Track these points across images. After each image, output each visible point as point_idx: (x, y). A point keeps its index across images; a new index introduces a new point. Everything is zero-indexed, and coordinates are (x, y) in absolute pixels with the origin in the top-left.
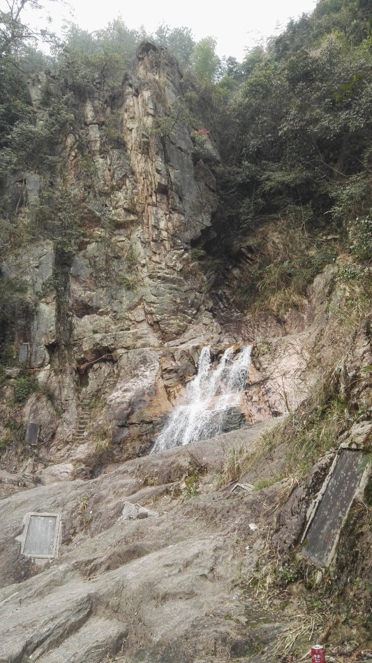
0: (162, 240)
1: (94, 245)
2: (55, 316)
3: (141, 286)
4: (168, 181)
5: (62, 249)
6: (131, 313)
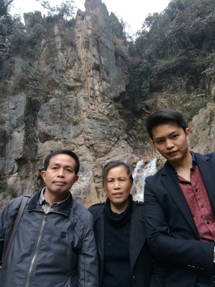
0: (96, 97)
1: (54, 99)
2: (24, 140)
3: (82, 123)
4: (100, 63)
5: (31, 98)
6: (75, 140)
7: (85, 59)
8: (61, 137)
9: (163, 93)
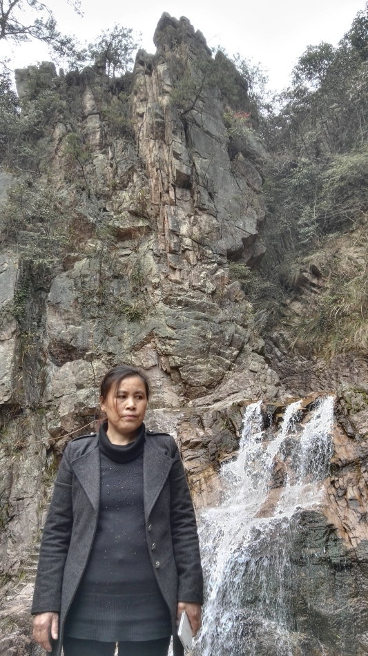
0: (184, 251)
1: (85, 261)
2: (13, 361)
3: (152, 314)
4: (192, 171)
5: (31, 262)
6: (135, 356)
7: (157, 164)
8: (101, 352)
9: (354, 235)
